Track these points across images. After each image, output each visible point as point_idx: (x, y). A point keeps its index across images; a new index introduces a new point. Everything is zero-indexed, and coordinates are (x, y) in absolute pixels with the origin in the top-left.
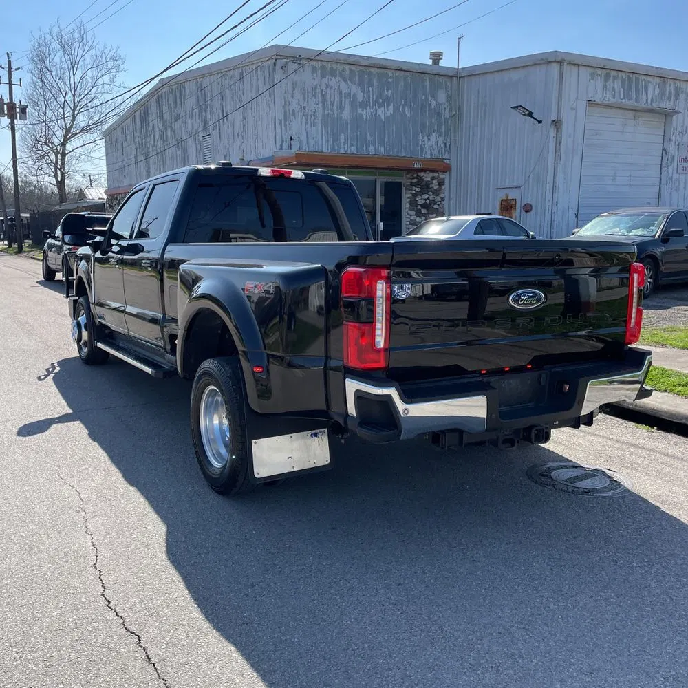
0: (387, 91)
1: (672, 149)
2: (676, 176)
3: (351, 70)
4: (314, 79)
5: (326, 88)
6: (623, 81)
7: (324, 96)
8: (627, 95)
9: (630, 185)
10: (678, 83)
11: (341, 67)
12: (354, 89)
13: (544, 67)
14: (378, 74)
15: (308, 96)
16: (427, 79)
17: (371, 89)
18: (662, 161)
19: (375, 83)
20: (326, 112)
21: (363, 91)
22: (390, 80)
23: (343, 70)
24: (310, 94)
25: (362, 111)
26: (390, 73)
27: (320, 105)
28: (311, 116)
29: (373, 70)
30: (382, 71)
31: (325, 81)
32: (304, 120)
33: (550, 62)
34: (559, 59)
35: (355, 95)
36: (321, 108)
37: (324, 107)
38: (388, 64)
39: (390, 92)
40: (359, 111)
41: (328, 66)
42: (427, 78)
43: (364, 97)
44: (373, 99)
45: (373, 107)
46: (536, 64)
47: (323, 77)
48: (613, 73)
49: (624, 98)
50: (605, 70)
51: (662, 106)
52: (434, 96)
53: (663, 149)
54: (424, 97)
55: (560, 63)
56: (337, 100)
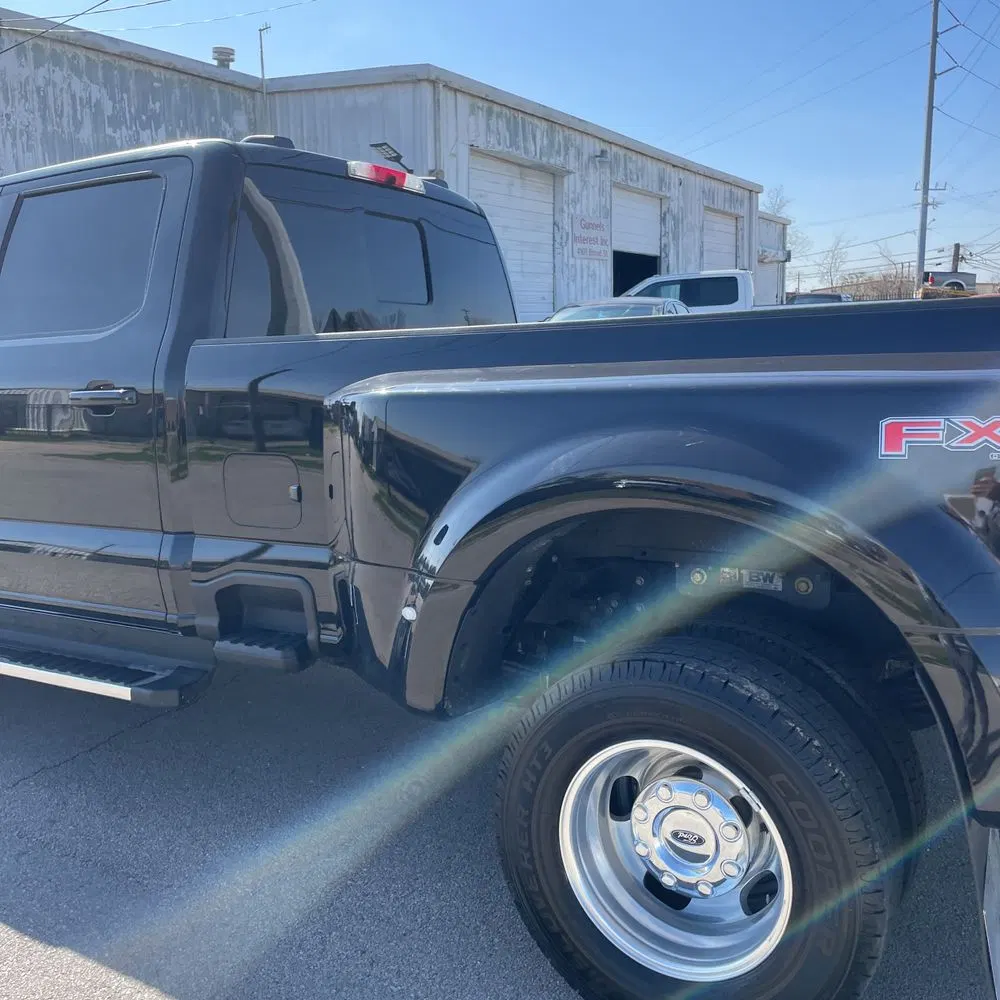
0: (154, 103)
1: (566, 224)
2: (572, 261)
3: (88, 59)
4: (21, 65)
5: (47, 85)
6: (508, 122)
7: (43, 100)
8: (513, 144)
9: (522, 272)
10: (567, 132)
11: (70, 51)
12: (97, 92)
13: (410, 87)
14: (136, 71)
15: (13, 97)
16: (216, 90)
17: (125, 96)
18: (554, 240)
19: (132, 87)
20: (49, 128)
21: (112, 98)
22: (156, 84)
23: (74, 57)
24: (16, 92)
25: (115, 132)
26: (155, 72)
27: (37, 114)
28: (22, 135)
29: (126, 63)
30: (141, 67)
31: (42, 71)
32: (9, 141)
33: (419, 80)
34: (433, 77)
35: (98, 103)
36: (39, 120)
37: (43, 118)
38: (152, 57)
39: (158, 104)
40: (109, 131)
41: (47, 45)
42: (215, 87)
43: (114, 107)
44: (130, 111)
45: (131, 128)
46: (395, 82)
47: (38, 65)
48: (496, 108)
49: (511, 146)
50: (488, 101)
51: (552, 161)
52: (228, 119)
53: (554, 224)
54: (213, 119)
55: (434, 83)
56: (67, 109)
